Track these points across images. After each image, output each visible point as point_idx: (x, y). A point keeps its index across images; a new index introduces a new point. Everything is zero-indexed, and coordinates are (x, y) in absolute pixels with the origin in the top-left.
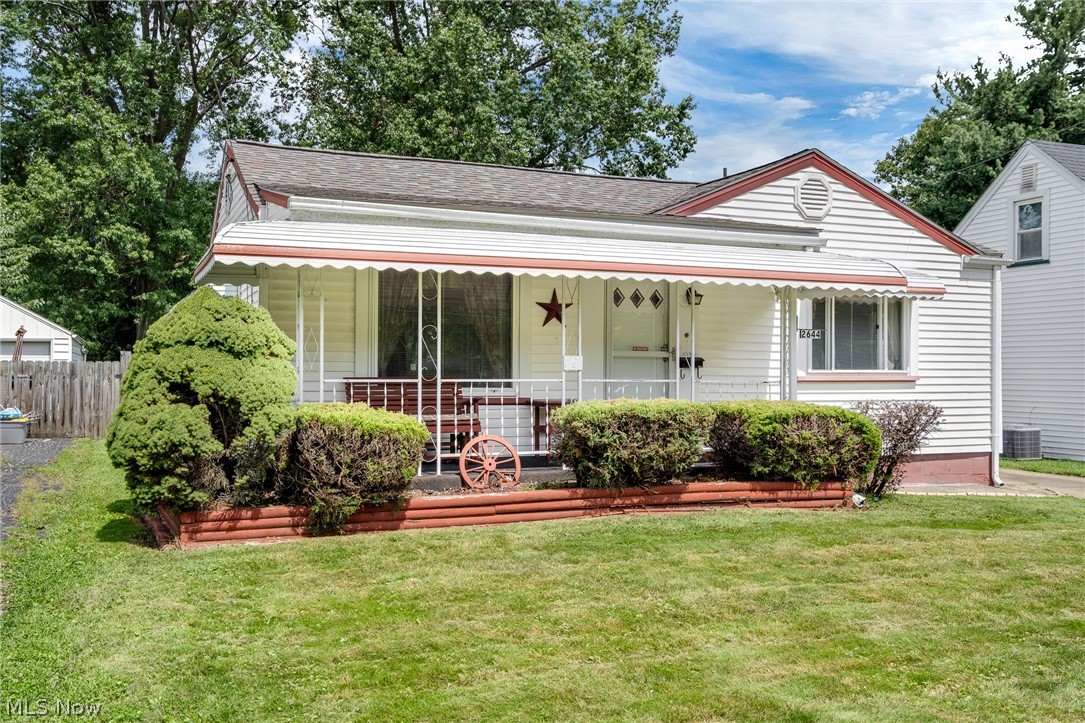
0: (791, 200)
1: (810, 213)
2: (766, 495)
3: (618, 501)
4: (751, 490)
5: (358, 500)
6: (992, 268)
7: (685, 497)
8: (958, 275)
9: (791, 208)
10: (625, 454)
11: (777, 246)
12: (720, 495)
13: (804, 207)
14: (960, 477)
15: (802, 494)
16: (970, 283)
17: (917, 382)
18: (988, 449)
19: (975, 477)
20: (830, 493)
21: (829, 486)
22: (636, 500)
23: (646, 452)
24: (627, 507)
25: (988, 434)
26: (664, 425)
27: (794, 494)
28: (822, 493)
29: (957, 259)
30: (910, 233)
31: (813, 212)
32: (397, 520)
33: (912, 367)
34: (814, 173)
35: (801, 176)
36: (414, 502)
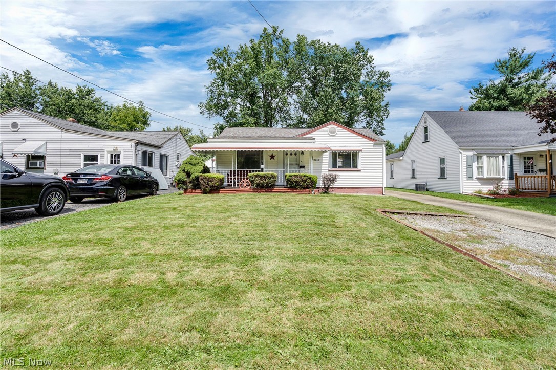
0: (327, 132)
2: (291, 191)
3: (259, 191)
4: (288, 190)
5: (209, 189)
6: (382, 144)
8: (372, 146)
9: (327, 134)
10: (258, 182)
11: (305, 143)
13: (330, 133)
14: (374, 192)
16: (376, 148)
17: (361, 171)
18: (382, 186)
19: (379, 192)
21: (306, 190)
22: (263, 191)
23: (262, 182)
25: (382, 183)
26: (264, 177)
27: (298, 191)
28: (304, 191)
29: (372, 143)
30: (358, 138)
31: (332, 134)
32: (218, 193)
33: (359, 167)
34: (332, 126)
35: (329, 127)
36: (221, 190)
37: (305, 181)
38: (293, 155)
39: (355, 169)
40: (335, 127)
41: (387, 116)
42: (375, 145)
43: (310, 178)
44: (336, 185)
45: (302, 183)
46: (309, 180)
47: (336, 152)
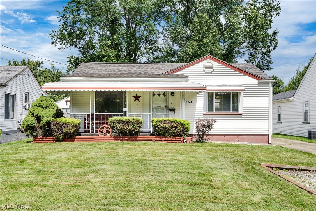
0: (202, 68)
1: (207, 71)
2: (159, 139)
3: (122, 139)
4: (155, 138)
5: (63, 136)
6: (269, 83)
7: (138, 139)
8: (257, 85)
9: (202, 70)
10: (120, 128)
11: (176, 81)
12: (147, 139)
13: (205, 70)
14: (258, 141)
15: (169, 139)
16: (261, 87)
17: (243, 115)
18: (267, 133)
19: (263, 141)
20: (177, 139)
21: (176, 138)
22: (126, 139)
23: (125, 128)
24: (124, 140)
25: (268, 129)
26: (128, 122)
27: (167, 139)
28: (175, 139)
29: (257, 81)
30: (240, 75)
31: (208, 71)
32: (73, 140)
33: (240, 111)
34: (208, 61)
35: (205, 62)
36: (77, 137)
37: (176, 127)
38: (162, 96)
39: (235, 113)
40: (212, 62)
41: (275, 46)
42: (260, 84)
43: (182, 124)
44: (213, 132)
45: (172, 129)
46: (180, 127)
47: (213, 92)
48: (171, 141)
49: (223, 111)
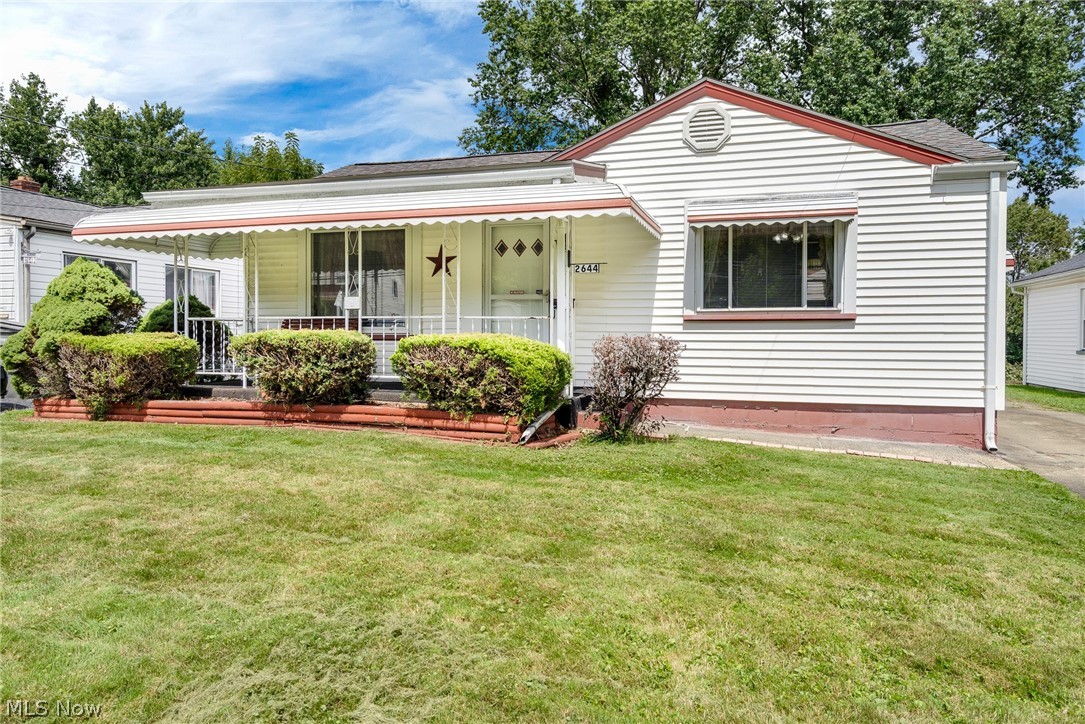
0: (679, 135)
1: (699, 146)
2: (421, 422)
3: (289, 416)
4: (408, 416)
6: (986, 176)
7: (344, 417)
8: (928, 190)
9: (680, 144)
12: (376, 418)
13: (693, 141)
14: (931, 435)
15: (458, 425)
16: (948, 199)
17: (857, 322)
18: (980, 404)
19: (957, 437)
20: (490, 426)
21: (489, 419)
22: (303, 416)
24: (297, 421)
25: (981, 385)
26: (291, 352)
27: (450, 424)
28: (481, 426)
29: (925, 171)
30: (845, 149)
31: (706, 144)
33: (845, 307)
34: (706, 102)
35: (691, 109)
36: (151, 403)
37: (478, 374)
38: (529, 252)
39: (822, 312)
40: (722, 106)
42: (941, 183)
43: (500, 362)
45: (463, 384)
46: (493, 372)
47: (727, 224)
48: (468, 434)
49: (769, 306)
